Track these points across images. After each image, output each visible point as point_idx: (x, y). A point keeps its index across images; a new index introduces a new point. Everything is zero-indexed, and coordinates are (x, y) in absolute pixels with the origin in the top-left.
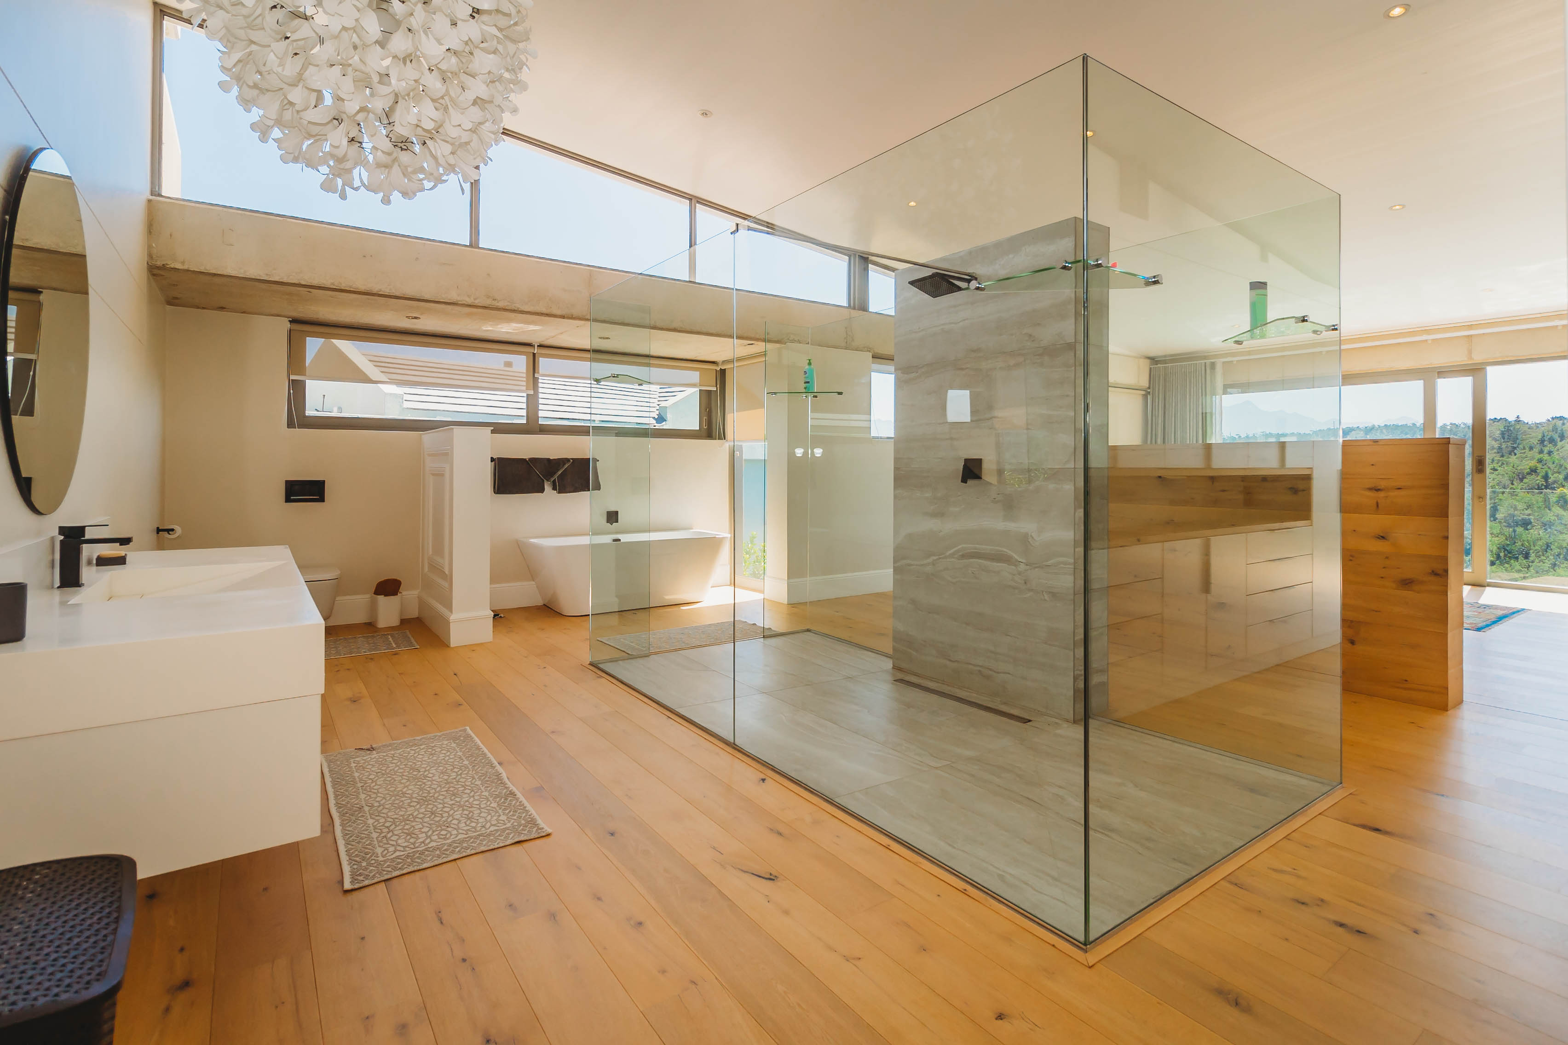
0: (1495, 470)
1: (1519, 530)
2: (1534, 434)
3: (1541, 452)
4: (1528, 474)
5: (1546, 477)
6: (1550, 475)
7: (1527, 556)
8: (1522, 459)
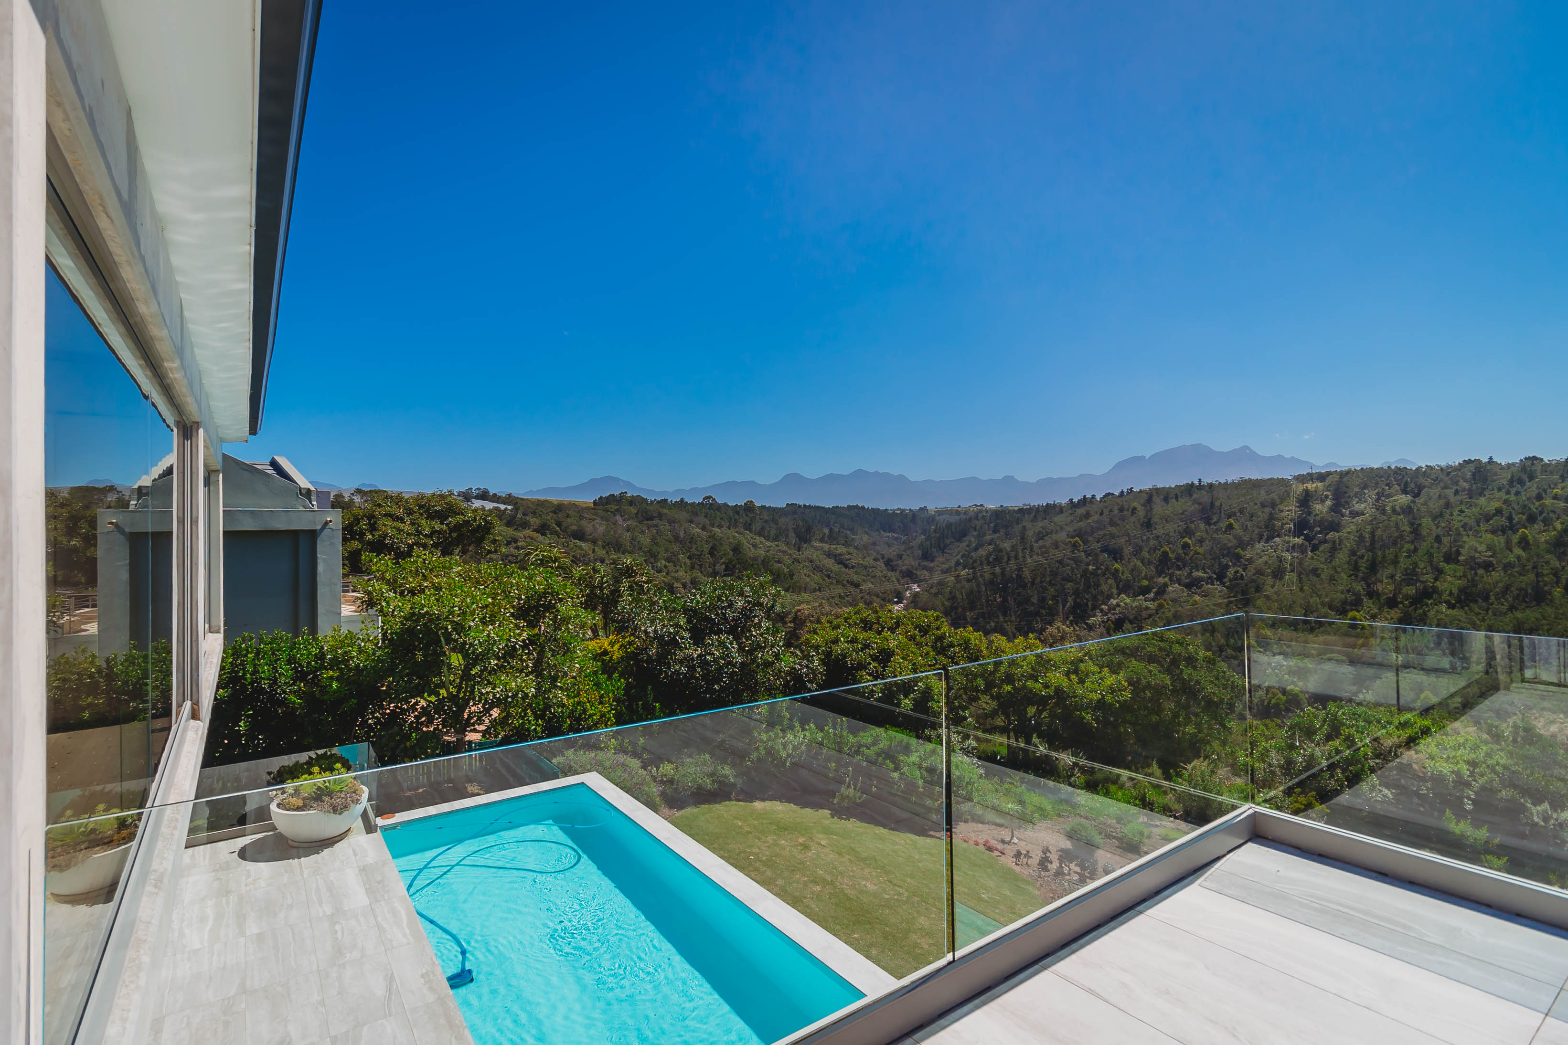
0: (1462, 511)
1: (1481, 571)
2: (1504, 475)
3: (1508, 493)
4: (1494, 515)
5: (1510, 518)
6: (1514, 516)
7: (1486, 598)
8: (1490, 500)
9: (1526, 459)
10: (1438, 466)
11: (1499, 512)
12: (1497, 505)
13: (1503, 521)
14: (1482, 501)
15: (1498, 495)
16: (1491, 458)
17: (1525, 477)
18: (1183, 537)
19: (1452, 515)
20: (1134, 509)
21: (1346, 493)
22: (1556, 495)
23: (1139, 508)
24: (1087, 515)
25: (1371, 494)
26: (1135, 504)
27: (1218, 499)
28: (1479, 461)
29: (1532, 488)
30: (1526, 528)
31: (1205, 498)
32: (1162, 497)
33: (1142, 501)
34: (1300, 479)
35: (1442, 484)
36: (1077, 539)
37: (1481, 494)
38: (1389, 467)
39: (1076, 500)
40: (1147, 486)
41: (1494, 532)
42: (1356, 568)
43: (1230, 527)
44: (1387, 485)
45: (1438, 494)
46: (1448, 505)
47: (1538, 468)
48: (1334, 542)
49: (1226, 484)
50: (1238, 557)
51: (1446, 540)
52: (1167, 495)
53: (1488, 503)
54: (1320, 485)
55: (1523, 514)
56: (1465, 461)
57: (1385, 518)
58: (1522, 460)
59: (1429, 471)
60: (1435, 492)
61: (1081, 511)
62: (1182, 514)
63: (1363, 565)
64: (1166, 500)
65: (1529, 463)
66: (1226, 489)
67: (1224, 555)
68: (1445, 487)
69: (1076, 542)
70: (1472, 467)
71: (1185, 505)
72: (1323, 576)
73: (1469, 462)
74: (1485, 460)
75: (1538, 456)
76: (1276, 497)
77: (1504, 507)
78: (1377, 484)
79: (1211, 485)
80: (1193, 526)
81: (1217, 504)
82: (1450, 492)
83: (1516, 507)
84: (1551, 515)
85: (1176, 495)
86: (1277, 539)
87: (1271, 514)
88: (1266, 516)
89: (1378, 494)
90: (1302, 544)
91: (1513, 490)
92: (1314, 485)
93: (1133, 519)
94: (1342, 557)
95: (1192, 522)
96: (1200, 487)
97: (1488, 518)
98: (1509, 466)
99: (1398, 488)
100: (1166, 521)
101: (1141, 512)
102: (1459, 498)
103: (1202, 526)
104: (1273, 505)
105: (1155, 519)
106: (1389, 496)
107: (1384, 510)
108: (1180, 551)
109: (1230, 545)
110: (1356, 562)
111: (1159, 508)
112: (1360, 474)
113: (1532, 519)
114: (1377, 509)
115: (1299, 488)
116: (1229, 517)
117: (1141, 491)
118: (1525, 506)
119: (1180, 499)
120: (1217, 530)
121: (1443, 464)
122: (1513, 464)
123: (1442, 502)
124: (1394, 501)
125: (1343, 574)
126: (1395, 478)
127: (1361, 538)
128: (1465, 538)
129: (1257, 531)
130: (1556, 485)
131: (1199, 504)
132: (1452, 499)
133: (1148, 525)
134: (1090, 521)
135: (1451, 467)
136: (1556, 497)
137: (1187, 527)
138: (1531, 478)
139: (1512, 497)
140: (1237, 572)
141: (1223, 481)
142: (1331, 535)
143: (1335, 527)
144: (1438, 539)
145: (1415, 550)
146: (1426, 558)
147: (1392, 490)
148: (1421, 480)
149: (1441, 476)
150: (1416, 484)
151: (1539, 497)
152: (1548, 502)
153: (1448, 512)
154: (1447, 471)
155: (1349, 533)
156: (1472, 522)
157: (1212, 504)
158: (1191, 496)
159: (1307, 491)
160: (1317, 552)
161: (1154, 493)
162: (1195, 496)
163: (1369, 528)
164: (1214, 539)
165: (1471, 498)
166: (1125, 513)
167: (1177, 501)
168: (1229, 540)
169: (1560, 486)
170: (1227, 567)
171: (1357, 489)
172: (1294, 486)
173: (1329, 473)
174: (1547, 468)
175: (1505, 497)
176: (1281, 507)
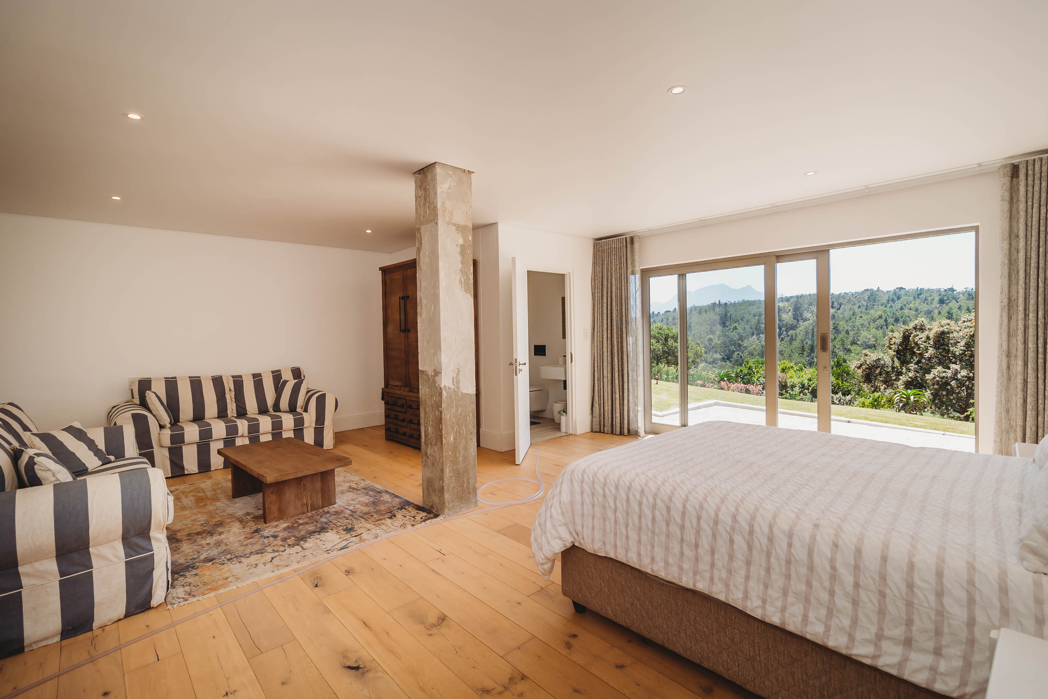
9: (897, 288)
10: (851, 293)
11: (880, 317)
12: (879, 313)
13: (882, 322)
14: (872, 311)
15: (880, 307)
16: (878, 288)
17: (895, 298)
19: (856, 319)
21: (800, 308)
22: (910, 308)
28: (872, 290)
29: (898, 304)
30: (893, 325)
32: (698, 311)
35: (852, 303)
37: (872, 308)
41: (877, 328)
42: (803, 349)
43: (735, 328)
45: (849, 308)
46: (854, 314)
47: (902, 292)
48: (792, 336)
50: (740, 345)
51: (851, 333)
53: (875, 312)
54: (786, 304)
55: (892, 318)
56: (865, 290)
59: (845, 295)
60: (848, 307)
63: (807, 348)
64: (700, 313)
66: (734, 306)
67: (732, 345)
68: (854, 304)
70: (868, 293)
72: (785, 355)
73: (867, 290)
74: (875, 289)
77: (883, 314)
81: (729, 315)
82: (856, 307)
83: (889, 314)
84: (907, 318)
85: (706, 310)
87: (759, 320)
91: (888, 306)
94: (796, 344)
97: (874, 321)
98: (888, 292)
102: (860, 310)
108: (707, 343)
109: (735, 339)
110: (803, 347)
112: (808, 297)
113: (897, 320)
116: (736, 322)
118: (893, 314)
119: (708, 312)
120: (728, 330)
121: (853, 291)
122: (890, 291)
123: (851, 312)
125: (796, 353)
127: (807, 333)
128: (862, 332)
129: (751, 330)
130: (911, 302)
132: (857, 310)
136: (910, 309)
138: (899, 298)
139: (888, 309)
140: (738, 354)
141: (732, 302)
142: (791, 332)
143: (793, 327)
144: (847, 332)
145: (835, 338)
146: (840, 343)
148: (841, 300)
150: (838, 302)
151: (902, 309)
152: (906, 311)
153: (854, 317)
154: (854, 295)
155: (801, 331)
156: (866, 323)
158: (714, 310)
160: (783, 342)
161: (693, 309)
163: (811, 328)
164: (726, 335)
165: (866, 310)
167: (706, 313)
169: (913, 303)
170: (733, 352)
171: (806, 306)
173: (792, 297)
174: (907, 293)
175: (884, 309)
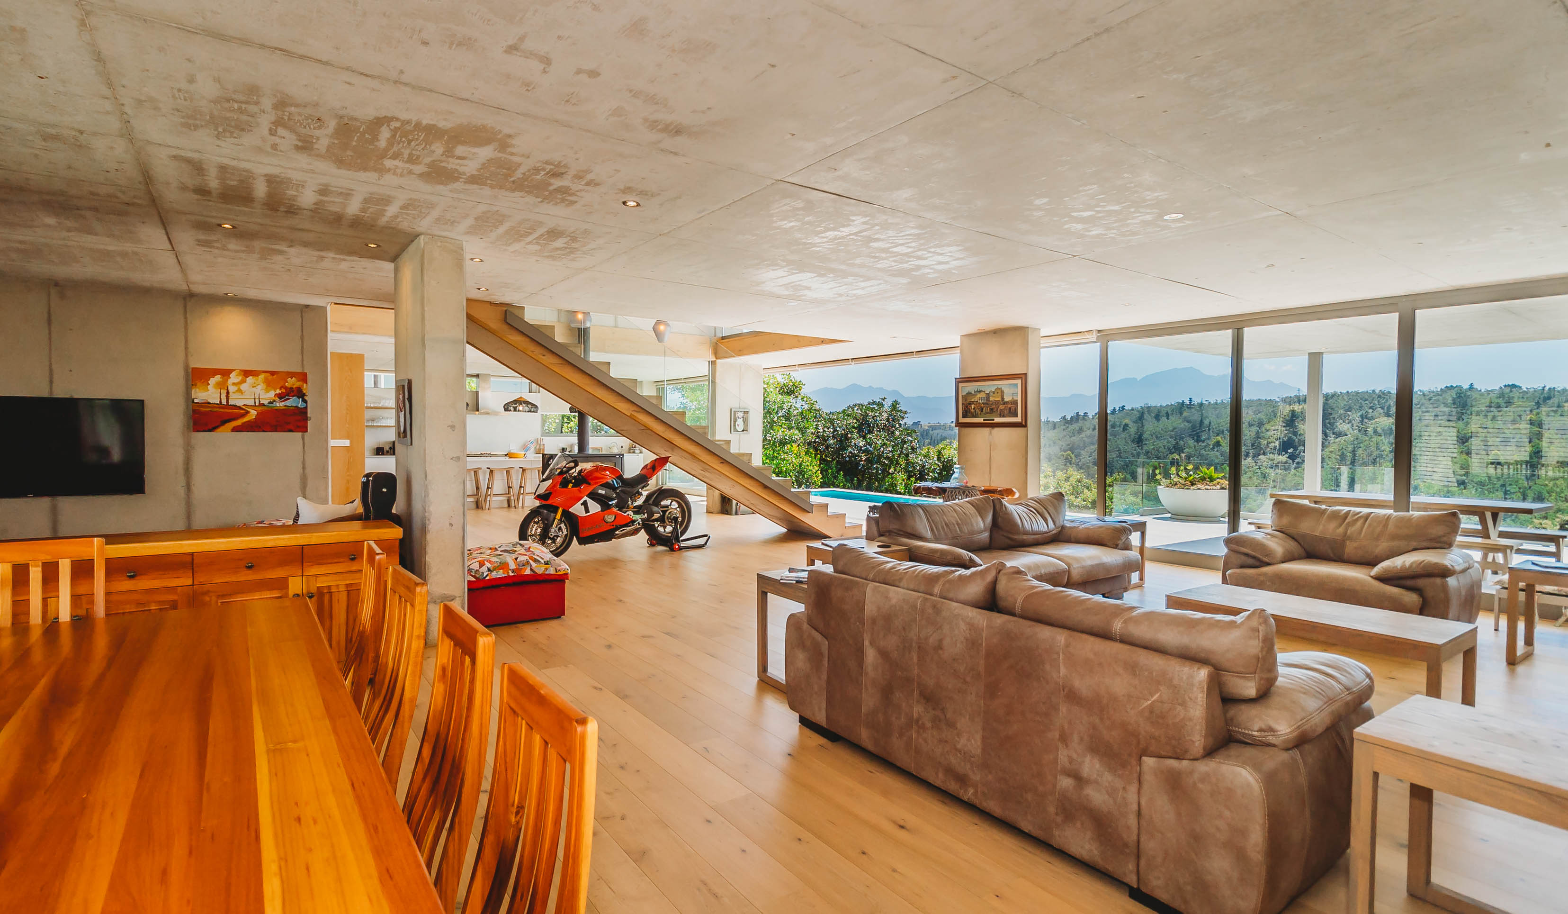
18: (1172, 453)
20: (1126, 425)
23: (1131, 424)
24: (1081, 430)
25: (1356, 416)
26: (1127, 421)
27: (1207, 417)
31: (1196, 417)
33: (1134, 418)
34: (1288, 401)
36: (1069, 452)
38: (1374, 391)
39: (1068, 418)
40: (1138, 405)
44: (1371, 408)
49: (1216, 404)
52: (1158, 414)
57: (1367, 438)
58: (1501, 388)
61: (1076, 426)
62: (1172, 431)
65: (1508, 390)
69: (1068, 455)
71: (1176, 422)
75: (1517, 384)
76: (1263, 417)
78: (1361, 407)
79: (1201, 405)
80: (1182, 443)
86: (1261, 457)
88: (1253, 434)
89: (1362, 416)
90: (1286, 462)
92: (1301, 407)
93: (1123, 435)
95: (1182, 439)
96: (1190, 406)
99: (1382, 411)
100: (1157, 437)
101: (1133, 429)
103: (1191, 442)
104: (1261, 424)
105: (1145, 436)
106: (1372, 418)
107: (1366, 431)
111: (1150, 426)
114: (1360, 431)
115: (1286, 410)
117: (1132, 409)
124: (1376, 422)
126: (1378, 401)
131: (1188, 422)
133: (1139, 440)
134: (1083, 435)
135: (1433, 392)
137: (1177, 443)
147: (1375, 413)
149: (1423, 401)
157: (1201, 422)
159: (1293, 411)
162: (1185, 414)
166: (1117, 429)
168: (1217, 457)
172: (1281, 407)
176: (1268, 426)
